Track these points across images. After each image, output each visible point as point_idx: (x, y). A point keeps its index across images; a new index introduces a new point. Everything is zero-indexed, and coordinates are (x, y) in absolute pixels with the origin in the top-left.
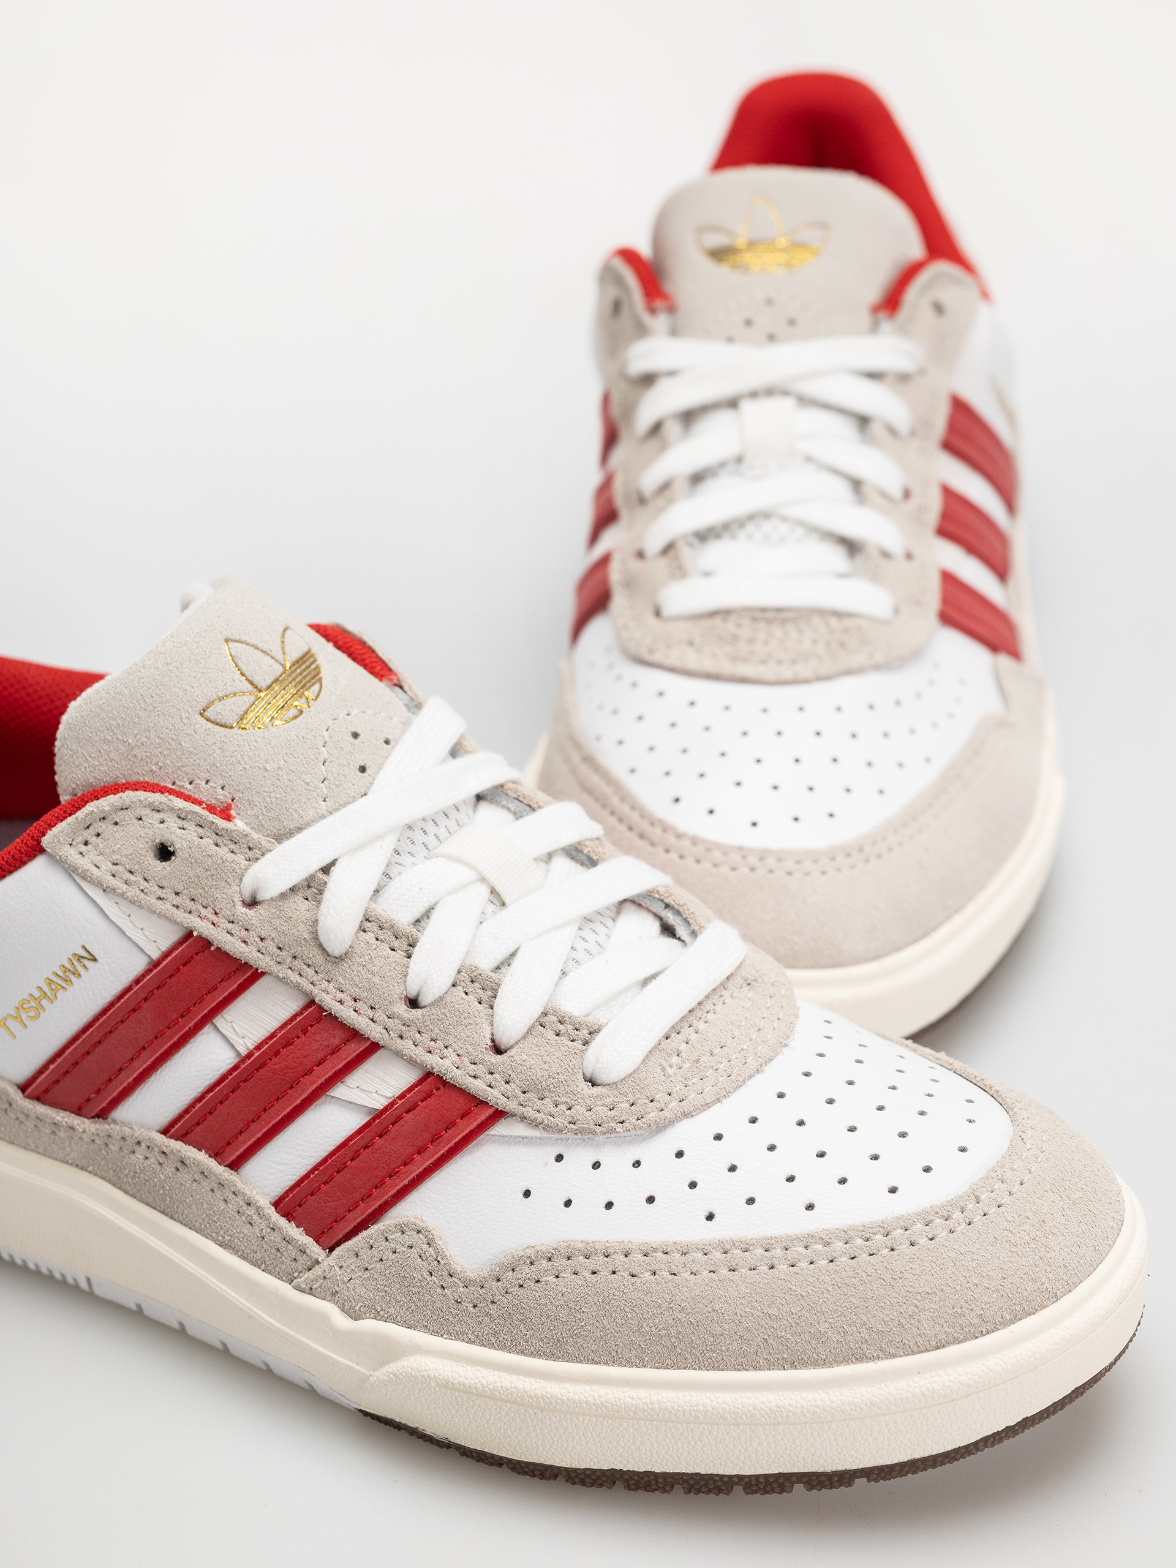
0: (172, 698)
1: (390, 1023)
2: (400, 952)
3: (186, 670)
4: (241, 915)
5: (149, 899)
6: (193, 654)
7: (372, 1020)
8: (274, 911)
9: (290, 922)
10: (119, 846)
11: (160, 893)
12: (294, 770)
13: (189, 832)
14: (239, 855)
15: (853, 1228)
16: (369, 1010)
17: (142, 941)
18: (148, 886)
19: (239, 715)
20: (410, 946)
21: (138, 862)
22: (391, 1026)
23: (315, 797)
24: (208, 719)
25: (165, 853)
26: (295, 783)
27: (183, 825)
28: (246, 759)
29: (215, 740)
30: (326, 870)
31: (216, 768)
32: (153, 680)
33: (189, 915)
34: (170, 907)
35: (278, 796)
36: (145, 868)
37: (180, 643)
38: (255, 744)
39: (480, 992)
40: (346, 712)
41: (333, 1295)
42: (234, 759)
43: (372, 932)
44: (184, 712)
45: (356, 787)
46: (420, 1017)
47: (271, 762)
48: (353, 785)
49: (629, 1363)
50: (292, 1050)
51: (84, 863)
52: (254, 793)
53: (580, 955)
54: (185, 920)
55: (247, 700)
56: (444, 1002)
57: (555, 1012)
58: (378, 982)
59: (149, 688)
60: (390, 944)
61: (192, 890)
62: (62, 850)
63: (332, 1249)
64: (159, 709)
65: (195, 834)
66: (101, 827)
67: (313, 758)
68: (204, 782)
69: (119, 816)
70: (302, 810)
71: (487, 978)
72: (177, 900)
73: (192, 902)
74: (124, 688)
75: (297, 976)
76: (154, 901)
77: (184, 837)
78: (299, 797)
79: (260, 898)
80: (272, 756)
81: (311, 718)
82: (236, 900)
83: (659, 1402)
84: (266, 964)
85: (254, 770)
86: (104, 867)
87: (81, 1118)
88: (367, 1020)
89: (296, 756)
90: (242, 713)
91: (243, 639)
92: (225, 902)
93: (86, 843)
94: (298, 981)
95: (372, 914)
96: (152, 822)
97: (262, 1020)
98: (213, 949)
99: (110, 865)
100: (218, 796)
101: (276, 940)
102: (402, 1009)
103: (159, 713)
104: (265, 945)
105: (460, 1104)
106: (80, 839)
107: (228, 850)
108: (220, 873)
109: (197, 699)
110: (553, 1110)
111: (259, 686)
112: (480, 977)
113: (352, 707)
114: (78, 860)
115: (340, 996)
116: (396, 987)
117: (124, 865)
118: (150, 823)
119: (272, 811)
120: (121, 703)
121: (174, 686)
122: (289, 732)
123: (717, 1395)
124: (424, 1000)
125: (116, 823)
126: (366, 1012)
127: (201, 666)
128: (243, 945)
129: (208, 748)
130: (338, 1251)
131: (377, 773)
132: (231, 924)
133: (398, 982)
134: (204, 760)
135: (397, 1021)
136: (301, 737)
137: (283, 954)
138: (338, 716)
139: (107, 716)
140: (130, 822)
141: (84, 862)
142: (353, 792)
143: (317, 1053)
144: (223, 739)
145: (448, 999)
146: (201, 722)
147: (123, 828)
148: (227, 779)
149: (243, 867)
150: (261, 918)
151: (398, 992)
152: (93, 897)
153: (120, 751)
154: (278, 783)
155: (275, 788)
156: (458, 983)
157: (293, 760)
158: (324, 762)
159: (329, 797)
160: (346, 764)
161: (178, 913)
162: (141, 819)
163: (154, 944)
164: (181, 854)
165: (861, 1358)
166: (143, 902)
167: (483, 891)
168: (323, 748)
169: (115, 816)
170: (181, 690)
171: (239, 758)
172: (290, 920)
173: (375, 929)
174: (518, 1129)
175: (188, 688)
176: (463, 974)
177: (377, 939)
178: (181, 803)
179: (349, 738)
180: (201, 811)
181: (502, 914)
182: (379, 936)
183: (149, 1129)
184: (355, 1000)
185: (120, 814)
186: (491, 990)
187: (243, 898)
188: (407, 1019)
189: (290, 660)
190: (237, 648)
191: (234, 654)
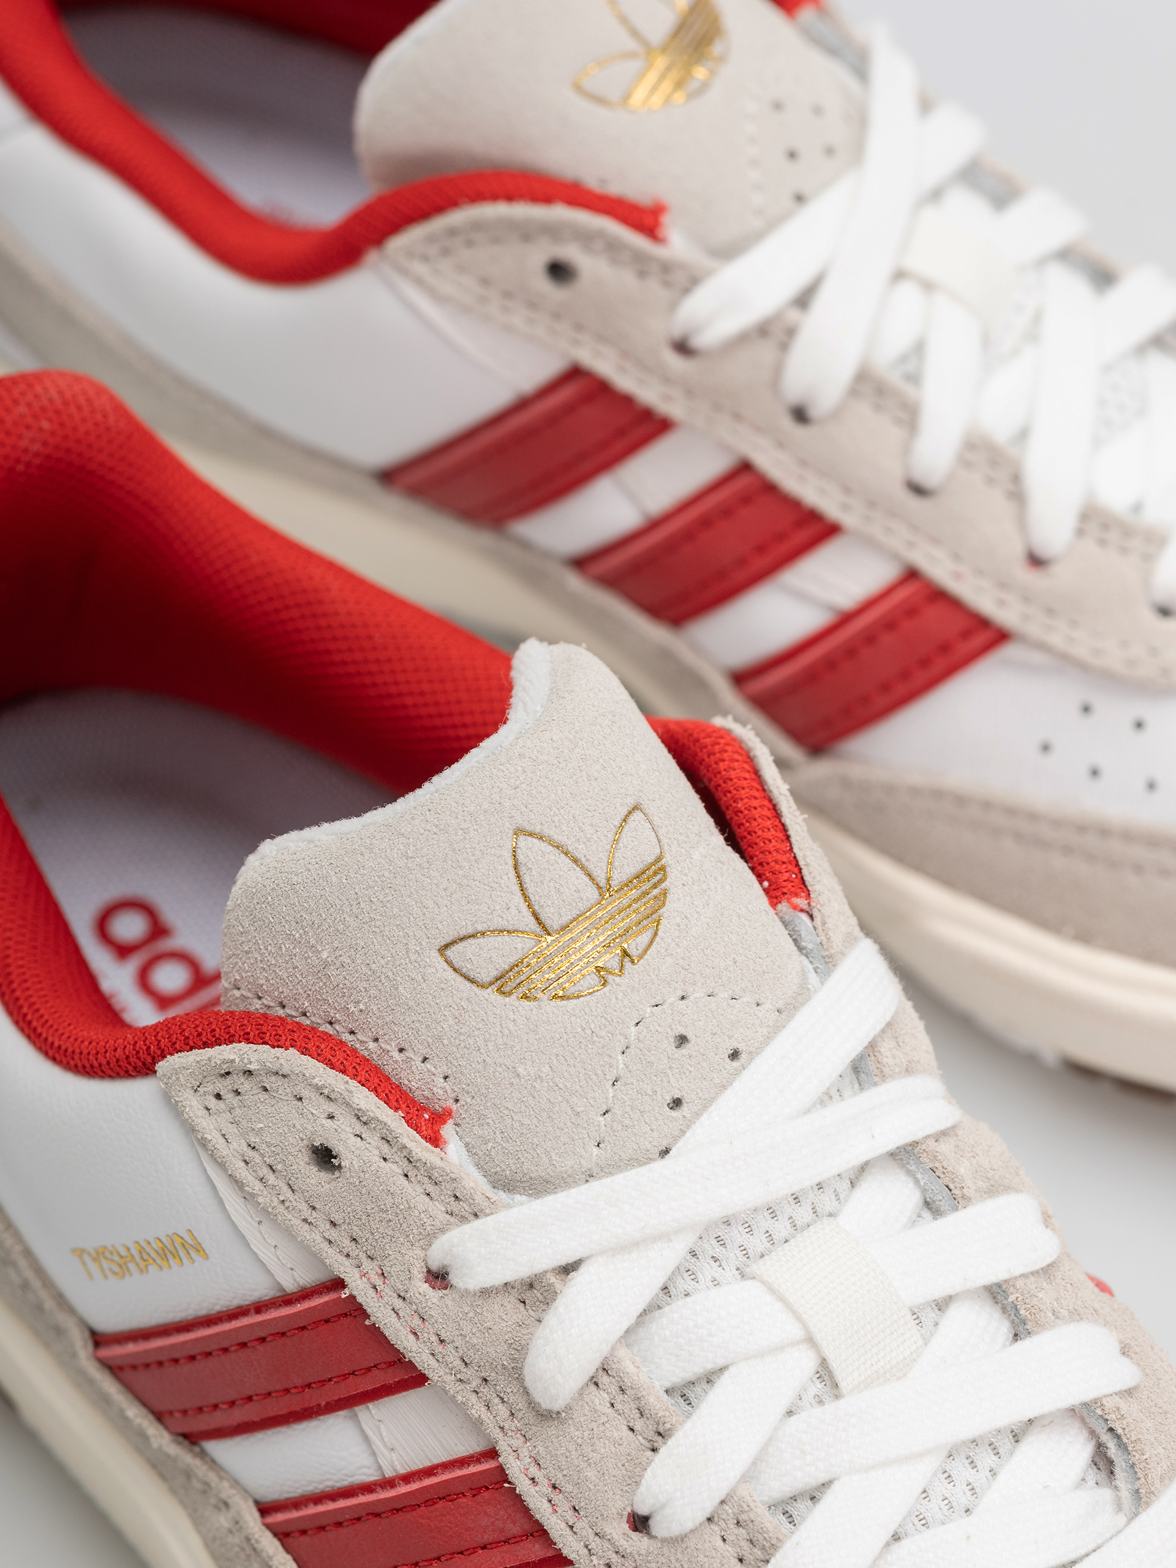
0: (402, 914)
1: (595, 1543)
2: (640, 1438)
3: (436, 874)
4: (417, 1295)
5: (290, 1217)
6: (454, 850)
7: (571, 1527)
8: (466, 1309)
9: (487, 1334)
10: (262, 1125)
11: (308, 1214)
12: (561, 1086)
13: (367, 1145)
14: (436, 1203)
16: (571, 1512)
17: (272, 1263)
18: (292, 1200)
19: (501, 969)
20: (660, 1434)
21: (283, 1160)
22: (597, 1550)
23: (583, 1138)
24: (449, 963)
25: (325, 1157)
26: (557, 1108)
27: (361, 1133)
28: (491, 1048)
29: (450, 1001)
30: (567, 1270)
31: (441, 1046)
32: (379, 877)
33: (345, 1259)
34: (319, 1239)
35: (526, 1121)
36: (293, 1174)
37: (436, 826)
38: (511, 1025)
39: (746, 1545)
40: (680, 993)
42: (471, 1041)
43: (608, 1393)
44: (413, 942)
45: (655, 1134)
46: (643, 1552)
47: (529, 1063)
48: (652, 1130)
50: (452, 1510)
51: (208, 1127)
52: (489, 1104)
53: (934, 1508)
54: (336, 1266)
55: (519, 946)
56: (684, 1546)
58: (593, 1478)
59: (369, 887)
60: (629, 1422)
61: (355, 1228)
62: (181, 1094)
64: (378, 923)
65: (376, 1152)
66: (245, 1085)
67: (599, 1072)
68: (421, 1059)
69: (271, 1082)
70: (557, 1154)
71: (760, 1531)
72: (333, 1234)
73: (353, 1243)
74: (332, 873)
75: (482, 1409)
76: (296, 1222)
77: (357, 1152)
78: (558, 1133)
79: (453, 1278)
80: (533, 1054)
81: (617, 998)
82: (415, 1271)
84: (439, 1377)
85: (499, 1069)
86: (235, 1143)
87: (160, 1428)
88: (563, 1525)
89: (572, 1063)
90: (507, 967)
91: (547, 832)
92: (399, 1268)
93: (218, 1096)
94: (483, 1416)
95: (614, 1366)
96: (314, 1112)
97: (424, 1438)
98: (367, 1323)
99: (245, 1145)
100: (435, 1089)
101: (460, 1350)
102: (618, 1531)
103: (376, 929)
104: (444, 1352)
106: (210, 1088)
107: (423, 1191)
108: (401, 1221)
109: (440, 926)
111: (548, 923)
112: (751, 1525)
113: (695, 983)
114: (201, 1119)
115: (534, 1471)
116: (618, 1497)
117: (262, 1156)
118: (312, 1114)
119: (510, 1141)
120: (323, 893)
121: (409, 896)
122: (573, 1019)
124: (658, 1526)
125: (265, 1089)
126: (565, 1514)
127: (460, 872)
128: (412, 1337)
129: (437, 1010)
131: (698, 1115)
132: (401, 1301)
133: (622, 1490)
134: (428, 1026)
135: (606, 1545)
136: (588, 1032)
137: (468, 1372)
138: (664, 1001)
139: (299, 902)
140: (285, 1098)
141: (208, 1125)
142: (647, 1143)
143: (485, 1532)
144: (463, 1003)
145: (691, 1543)
146: (437, 964)
147: (273, 1102)
148: (454, 1069)
149: (438, 1224)
150: (445, 1311)
151: (620, 1504)
152: (212, 1178)
153: (309, 960)
154: (531, 1101)
155: (523, 1108)
156: (716, 1519)
157: (565, 1068)
158: (616, 1081)
159: (606, 1143)
160: (651, 1093)
161: (330, 1251)
162: (300, 1099)
163: (290, 1271)
164: (348, 1176)
166: (280, 1217)
167: (808, 1363)
168: (620, 1057)
169: (265, 1079)
170: (419, 905)
171: (481, 1043)
172: (489, 1333)
173: (614, 1389)
175: (431, 904)
176: (727, 1508)
177: (612, 1405)
178: (365, 1099)
179: (669, 1045)
180: (394, 1120)
181: (831, 1407)
182: (618, 1406)
183: (245, 1491)
184: (554, 1487)
185: (273, 1078)
186: (763, 1548)
187: (429, 1271)
188: (623, 1544)
189: (618, 878)
190: (529, 847)
191: (521, 857)
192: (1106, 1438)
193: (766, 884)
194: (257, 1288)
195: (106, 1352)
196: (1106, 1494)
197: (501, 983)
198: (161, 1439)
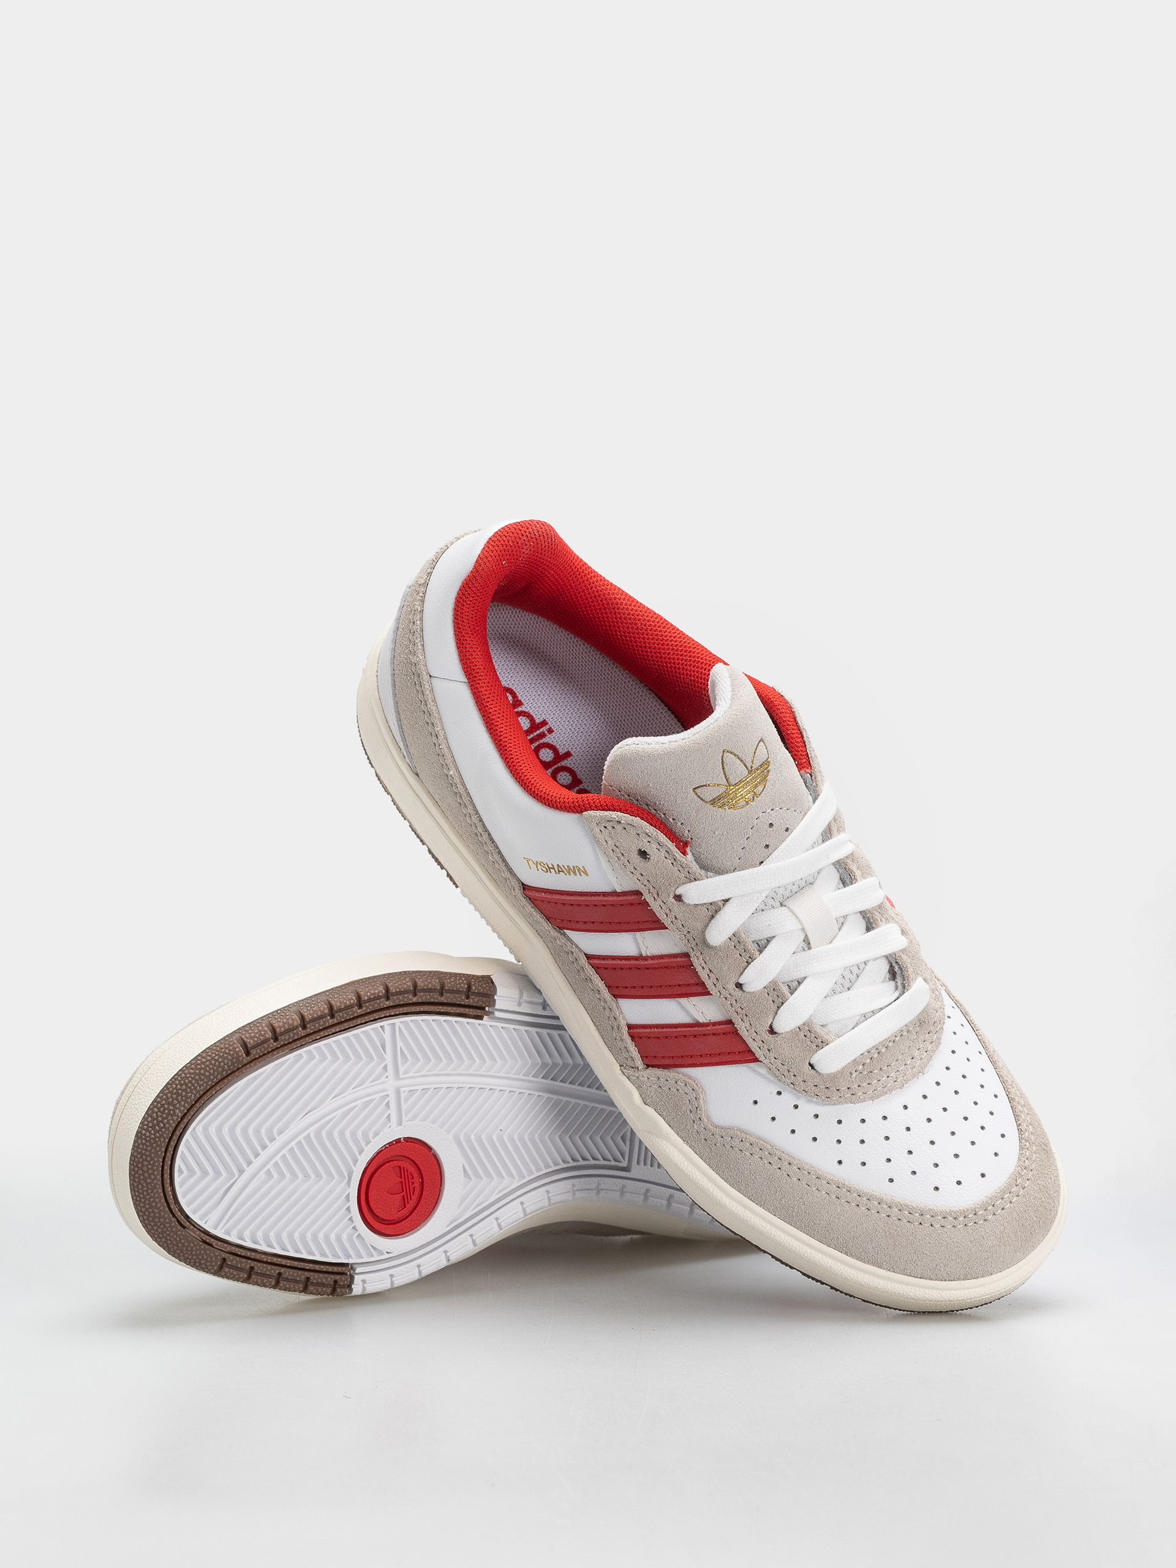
1: (723, 990)
2: (744, 959)
3: (695, 763)
4: (669, 903)
5: (625, 870)
6: (702, 756)
7: (715, 985)
8: (687, 910)
9: (693, 919)
10: (621, 840)
11: (633, 870)
12: (729, 838)
13: (660, 852)
14: (682, 875)
15: (906, 1205)
16: (715, 980)
17: (614, 882)
18: (627, 864)
19: (713, 797)
20: (751, 959)
21: (627, 852)
22: (723, 992)
23: (735, 856)
24: (696, 794)
25: (643, 854)
26: (727, 845)
27: (659, 848)
28: (707, 823)
29: (695, 807)
30: (726, 901)
31: (690, 821)
33: (644, 886)
34: (635, 878)
35: (716, 848)
36: (630, 857)
38: (714, 816)
39: (776, 998)
40: (771, 808)
41: (639, 1088)
42: (699, 819)
43: (734, 943)
44: (685, 786)
45: (758, 857)
46: (740, 995)
47: (719, 829)
48: (757, 855)
49: (768, 1210)
50: (669, 971)
52: (700, 839)
53: (838, 988)
54: (640, 888)
55: (721, 790)
56: (754, 995)
57: (808, 1026)
58: (725, 970)
60: (741, 953)
61: (650, 877)
62: (591, 823)
63: (648, 1066)
64: (673, 777)
65: (663, 855)
66: (617, 825)
67: (743, 835)
68: (680, 824)
69: (627, 826)
70: (726, 860)
71: (781, 993)
72: (641, 878)
73: (648, 882)
75: (686, 941)
76: (627, 871)
77: (656, 854)
78: (726, 854)
79: (684, 899)
80: (721, 826)
81: (751, 809)
82: (671, 894)
83: (774, 1235)
84: (671, 927)
85: (709, 831)
86: (609, 843)
87: (548, 922)
88: (712, 983)
89: (734, 831)
90: (716, 797)
92: (663, 893)
93: (606, 827)
94: (686, 943)
95: (738, 935)
96: (642, 839)
97: (661, 946)
98: (649, 908)
99: (613, 845)
100: (685, 833)
101: (683, 923)
102: (731, 986)
103: (672, 780)
104: (676, 921)
105: (741, 1048)
106: (603, 824)
107: (678, 870)
108: (668, 879)
109: (695, 782)
110: (786, 1073)
111: (731, 783)
112: (778, 991)
113: (776, 804)
114: (597, 833)
115: (703, 964)
116: (734, 976)
117: (620, 849)
119: (709, 854)
120: (654, 765)
121: (683, 773)
122: (736, 816)
123: (804, 1246)
124: (745, 988)
125: (625, 828)
126: (713, 979)
127: (704, 764)
128: (663, 914)
129: (690, 810)
130: (651, 1070)
131: (773, 851)
132: (662, 903)
133: (735, 974)
134: (685, 813)
135: (726, 989)
136: (741, 820)
137: (684, 929)
138: (766, 811)
140: (632, 833)
141: (600, 835)
142: (755, 859)
143: (680, 981)
144: (699, 808)
145: (756, 995)
146: (692, 795)
147: (627, 833)
148: (693, 829)
149: (681, 881)
150: (679, 909)
151: (734, 978)
152: (598, 853)
154: (719, 842)
155: (715, 844)
156: (767, 988)
157: (731, 833)
158: (748, 838)
159: (742, 859)
160: (759, 842)
161: (638, 883)
162: (638, 834)
164: (651, 861)
165: (880, 1267)
166: (622, 870)
167: (802, 938)
168: (750, 830)
169: (625, 825)
170: (689, 774)
171: (703, 821)
173: (737, 942)
174: (763, 1071)
175: (693, 774)
176: (771, 985)
177: (735, 947)
178: (663, 838)
179: (766, 826)
180: (671, 846)
181: (808, 952)
182: (737, 947)
183: (581, 951)
184: (710, 971)
185: (629, 826)
186: (782, 999)
187: (675, 895)
188: (732, 992)
189: (754, 767)
190: (729, 757)
191: (724, 760)
192: (894, 964)
193: (796, 762)
194: (606, 889)
195: (527, 892)
196: (893, 983)
197: (713, 802)
198: (546, 926)
